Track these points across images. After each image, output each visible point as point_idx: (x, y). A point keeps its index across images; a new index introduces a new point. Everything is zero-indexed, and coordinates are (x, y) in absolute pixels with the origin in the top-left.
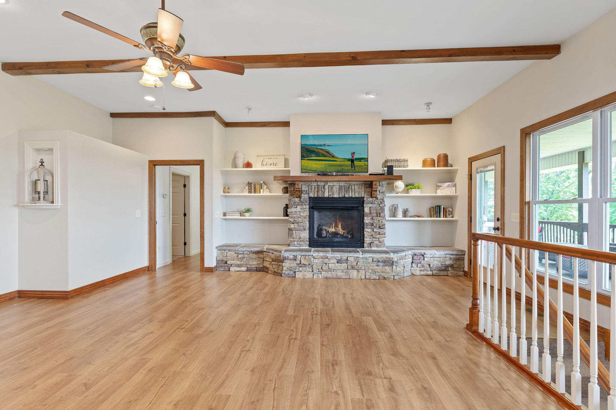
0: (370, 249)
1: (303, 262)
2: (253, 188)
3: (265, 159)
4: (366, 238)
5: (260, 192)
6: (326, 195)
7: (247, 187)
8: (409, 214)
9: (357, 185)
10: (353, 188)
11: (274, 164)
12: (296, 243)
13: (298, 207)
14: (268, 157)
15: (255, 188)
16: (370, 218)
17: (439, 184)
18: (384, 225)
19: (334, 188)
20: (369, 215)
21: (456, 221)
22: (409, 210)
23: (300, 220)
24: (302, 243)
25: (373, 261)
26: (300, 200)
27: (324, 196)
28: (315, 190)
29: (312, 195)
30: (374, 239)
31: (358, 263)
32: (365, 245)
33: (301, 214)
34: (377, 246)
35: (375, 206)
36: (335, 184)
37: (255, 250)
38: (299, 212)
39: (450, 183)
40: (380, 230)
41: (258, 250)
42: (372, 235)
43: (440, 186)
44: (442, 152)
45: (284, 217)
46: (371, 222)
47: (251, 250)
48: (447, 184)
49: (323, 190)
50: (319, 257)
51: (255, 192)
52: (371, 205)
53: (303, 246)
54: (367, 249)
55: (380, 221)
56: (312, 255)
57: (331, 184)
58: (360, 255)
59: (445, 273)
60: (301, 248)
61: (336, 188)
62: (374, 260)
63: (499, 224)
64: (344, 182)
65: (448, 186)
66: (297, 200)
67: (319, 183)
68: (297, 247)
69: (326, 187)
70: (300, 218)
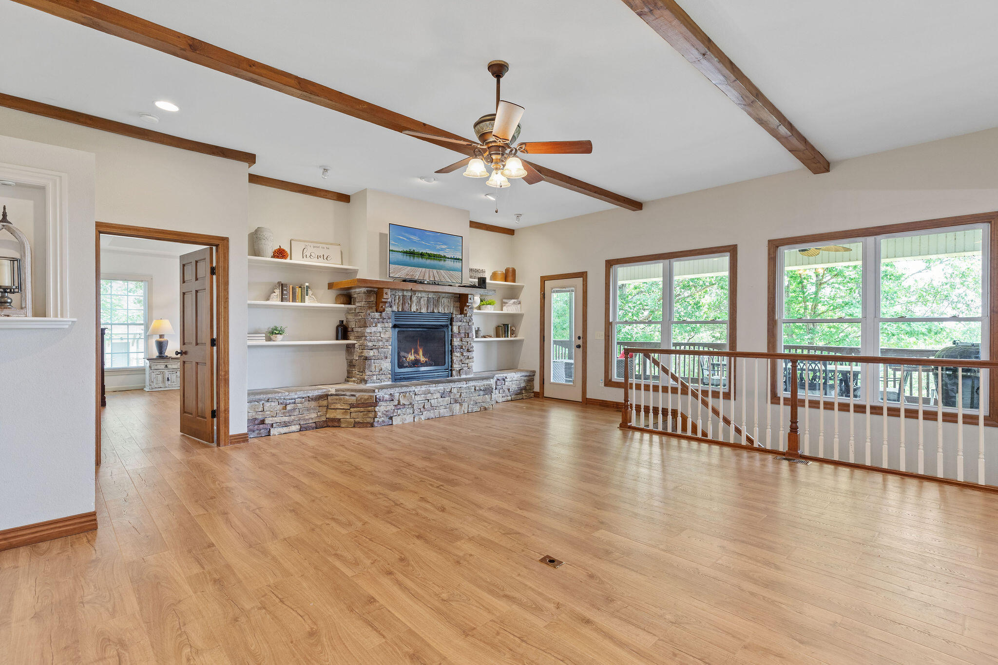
0: (459, 377)
1: (402, 402)
2: (291, 293)
3: (309, 247)
4: (455, 364)
5: (303, 300)
6: (414, 309)
7: (278, 292)
8: (481, 333)
9: (447, 298)
10: (442, 301)
11: (325, 257)
12: (375, 377)
13: (379, 325)
14: (312, 245)
15: (294, 293)
16: (458, 339)
17: (505, 300)
18: (473, 347)
19: (422, 300)
20: (458, 336)
21: (521, 341)
22: (480, 329)
23: (381, 343)
24: (383, 377)
25: (475, 390)
26: (381, 315)
27: (411, 310)
28: (399, 301)
29: (395, 308)
30: (463, 365)
31: (462, 394)
32: (454, 373)
33: (382, 336)
34: (466, 374)
35: (464, 324)
36: (424, 295)
37: (315, 394)
38: (379, 333)
39: (516, 300)
40: (468, 354)
41: (320, 394)
42: (461, 360)
43: (507, 303)
44: (510, 266)
45: (337, 339)
46: (460, 344)
47: (309, 395)
48: (513, 300)
49: (410, 303)
50: (421, 392)
51: (294, 300)
52: (460, 323)
53: (384, 381)
54: (456, 377)
55: (469, 343)
56: (414, 391)
57: (420, 295)
58: (463, 384)
59: (520, 397)
60: (383, 384)
61: (424, 300)
62: (477, 388)
63: (580, 342)
64: (433, 294)
65: (514, 303)
66: (377, 315)
67: (405, 293)
68: (377, 383)
69: (414, 299)
70: (382, 341)
